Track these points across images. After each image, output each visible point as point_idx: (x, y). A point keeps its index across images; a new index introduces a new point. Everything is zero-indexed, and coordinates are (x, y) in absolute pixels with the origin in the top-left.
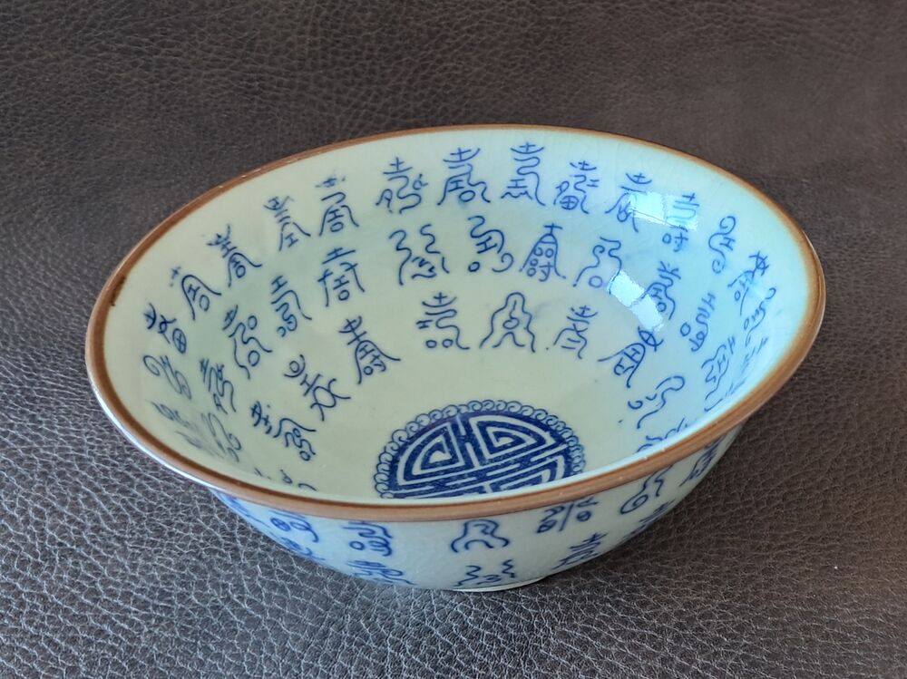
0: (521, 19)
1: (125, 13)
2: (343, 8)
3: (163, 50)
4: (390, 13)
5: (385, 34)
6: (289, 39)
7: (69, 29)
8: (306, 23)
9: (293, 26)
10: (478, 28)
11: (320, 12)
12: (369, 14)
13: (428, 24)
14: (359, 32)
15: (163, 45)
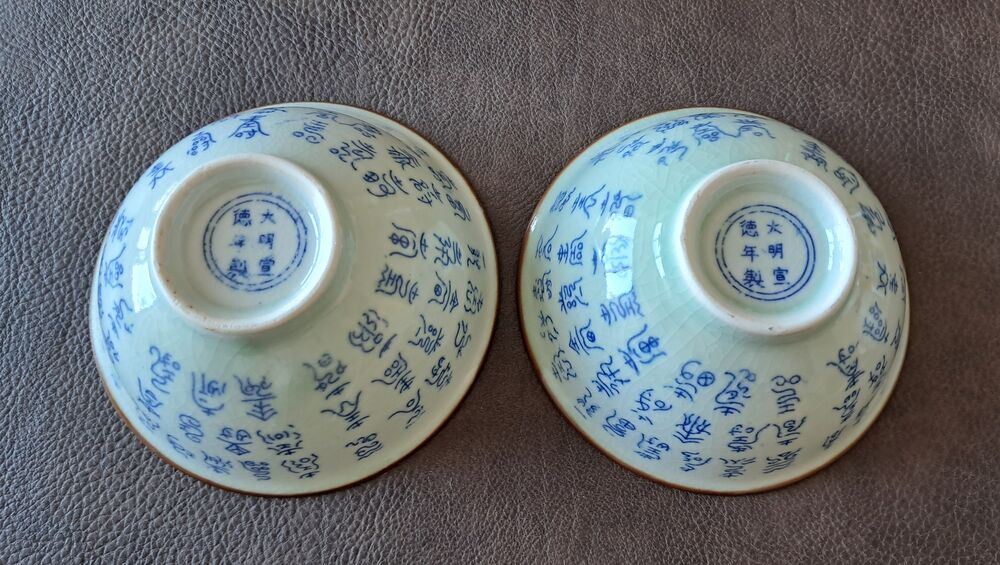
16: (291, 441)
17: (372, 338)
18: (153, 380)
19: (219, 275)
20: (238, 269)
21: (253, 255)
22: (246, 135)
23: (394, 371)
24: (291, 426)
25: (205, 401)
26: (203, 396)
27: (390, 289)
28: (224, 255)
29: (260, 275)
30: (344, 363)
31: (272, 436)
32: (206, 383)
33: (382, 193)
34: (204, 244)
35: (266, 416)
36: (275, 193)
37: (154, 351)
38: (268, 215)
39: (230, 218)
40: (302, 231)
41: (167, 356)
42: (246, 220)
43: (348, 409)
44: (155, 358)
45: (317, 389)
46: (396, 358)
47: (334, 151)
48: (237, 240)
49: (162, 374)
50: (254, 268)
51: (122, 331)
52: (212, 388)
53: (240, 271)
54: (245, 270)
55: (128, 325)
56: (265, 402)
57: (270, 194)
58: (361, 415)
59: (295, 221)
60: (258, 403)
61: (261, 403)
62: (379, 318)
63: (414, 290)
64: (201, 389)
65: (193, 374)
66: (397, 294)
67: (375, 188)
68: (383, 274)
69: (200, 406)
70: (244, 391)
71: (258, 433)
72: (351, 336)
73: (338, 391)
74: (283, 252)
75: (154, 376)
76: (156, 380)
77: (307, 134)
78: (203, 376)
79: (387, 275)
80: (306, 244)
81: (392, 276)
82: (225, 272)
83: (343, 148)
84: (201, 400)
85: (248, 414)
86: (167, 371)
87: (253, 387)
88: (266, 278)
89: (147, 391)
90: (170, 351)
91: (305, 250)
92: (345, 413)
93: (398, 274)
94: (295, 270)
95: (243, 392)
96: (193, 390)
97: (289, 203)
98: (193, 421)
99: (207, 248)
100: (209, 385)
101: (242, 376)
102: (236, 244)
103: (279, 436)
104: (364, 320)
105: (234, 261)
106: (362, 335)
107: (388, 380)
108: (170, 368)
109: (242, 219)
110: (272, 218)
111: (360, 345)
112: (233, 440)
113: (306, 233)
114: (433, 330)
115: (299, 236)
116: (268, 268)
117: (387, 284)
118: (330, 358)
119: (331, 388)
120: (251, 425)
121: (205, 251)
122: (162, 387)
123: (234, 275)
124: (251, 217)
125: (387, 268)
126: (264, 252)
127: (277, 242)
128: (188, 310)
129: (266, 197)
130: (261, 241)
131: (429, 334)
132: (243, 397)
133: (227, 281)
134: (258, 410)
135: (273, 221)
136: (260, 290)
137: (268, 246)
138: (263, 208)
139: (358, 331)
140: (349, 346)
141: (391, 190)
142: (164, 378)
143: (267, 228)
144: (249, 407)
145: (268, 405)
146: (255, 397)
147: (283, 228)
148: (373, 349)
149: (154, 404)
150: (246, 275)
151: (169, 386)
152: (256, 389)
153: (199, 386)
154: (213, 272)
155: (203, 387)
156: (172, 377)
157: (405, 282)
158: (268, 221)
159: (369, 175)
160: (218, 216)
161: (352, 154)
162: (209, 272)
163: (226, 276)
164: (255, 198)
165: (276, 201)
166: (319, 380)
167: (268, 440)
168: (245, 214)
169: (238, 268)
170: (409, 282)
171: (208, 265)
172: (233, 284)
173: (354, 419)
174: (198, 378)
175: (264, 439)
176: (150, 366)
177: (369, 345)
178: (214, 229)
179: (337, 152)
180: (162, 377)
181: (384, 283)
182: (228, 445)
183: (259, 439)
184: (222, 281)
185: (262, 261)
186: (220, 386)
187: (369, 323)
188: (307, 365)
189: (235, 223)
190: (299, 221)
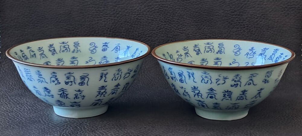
0: (162, 35)
1: (67, 20)
2: (118, 26)
3: (75, 30)
4: (129, 29)
5: (127, 34)
6: (104, 32)
7: (55, 22)
8: (108, 29)
9: (105, 29)
10: (151, 36)
11: (112, 26)
12: (124, 29)
13: (138, 33)
14: (121, 33)
15: (75, 29)
114: (224, 95)
131: (226, 96)
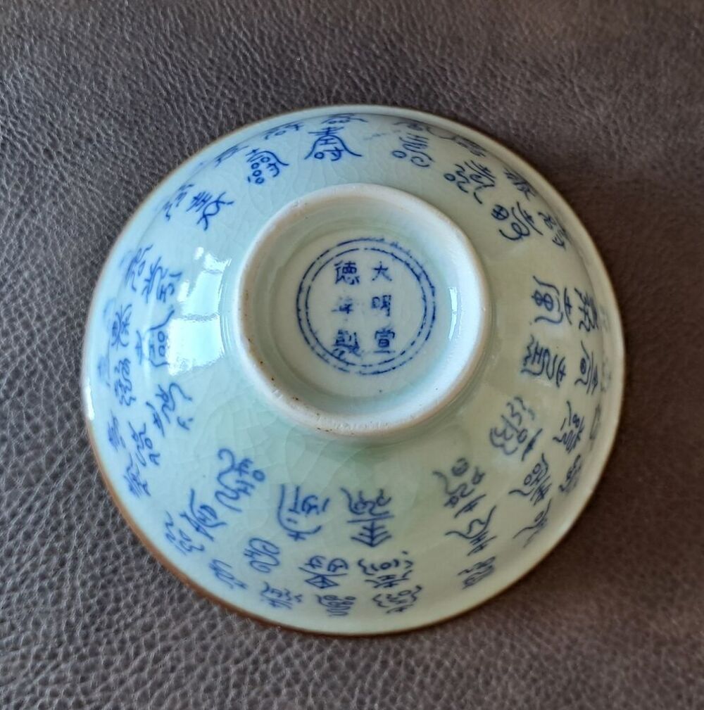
16: (397, 572)
17: (516, 435)
18: (217, 494)
19: (321, 352)
20: (346, 344)
21: (365, 325)
22: (329, 156)
23: (534, 477)
24: (405, 553)
25: (295, 522)
26: (293, 516)
27: (536, 368)
28: (327, 326)
29: (377, 352)
30: (481, 471)
31: (377, 566)
32: (301, 499)
33: (514, 234)
34: (298, 310)
35: (375, 542)
36: (389, 239)
37: (225, 455)
38: (380, 270)
39: (329, 273)
40: (428, 292)
41: (246, 462)
42: (352, 276)
43: (477, 529)
44: (226, 463)
45: (446, 505)
46: (538, 460)
47: (450, 177)
48: (342, 304)
49: (234, 486)
50: (368, 343)
51: (172, 429)
52: (307, 506)
53: (349, 347)
54: (356, 346)
55: (184, 418)
56: (378, 523)
57: (382, 240)
58: (489, 536)
59: (418, 278)
60: (368, 524)
61: (373, 525)
62: (524, 408)
63: (561, 368)
64: (292, 507)
65: (283, 489)
66: (544, 375)
67: (506, 226)
68: (528, 348)
69: (286, 528)
70: (354, 509)
71: (360, 563)
72: (493, 433)
73: (470, 507)
74: (405, 320)
75: (221, 488)
76: (222, 493)
77: (410, 154)
78: (298, 489)
79: (532, 349)
80: (434, 309)
81: (539, 351)
82: (331, 349)
83: (458, 173)
84: (289, 520)
85: (354, 538)
86: (242, 482)
87: (365, 503)
88: (386, 357)
89: (204, 507)
90: (252, 456)
91: (434, 318)
92: (472, 534)
93: (545, 348)
94: (423, 345)
95: (352, 510)
96: (280, 507)
97: (408, 253)
98: (269, 547)
99: (303, 315)
100: (305, 501)
101: (353, 489)
102: (341, 309)
103: (385, 566)
104: (507, 411)
105: (340, 332)
106: (504, 432)
107: (526, 489)
108: (248, 478)
109: (347, 276)
110: (387, 273)
111: (502, 446)
112: (322, 571)
113: (433, 294)
114: (577, 420)
115: (424, 299)
116: (387, 343)
117: (533, 363)
118: (466, 464)
119: (463, 503)
120: (354, 552)
121: (300, 320)
122: (231, 503)
123: (343, 352)
124: (358, 273)
125: (533, 339)
126: (379, 320)
127: (395, 305)
128: (293, 403)
129: (377, 243)
130: (374, 306)
131: (573, 426)
132: (351, 516)
133: (333, 361)
134: (368, 533)
135: (389, 278)
136: (379, 373)
137: (384, 312)
138: (375, 259)
139: (501, 426)
140: (491, 447)
141: (524, 231)
142: (237, 491)
143: (381, 287)
144: (356, 529)
145: (382, 527)
146: (367, 516)
147: (402, 287)
148: (516, 449)
149: (209, 523)
150: (359, 352)
151: (244, 502)
152: (370, 506)
153: (289, 502)
154: (313, 348)
155: (296, 504)
156: (249, 490)
157: (553, 356)
158: (381, 278)
159: (497, 209)
160: (313, 270)
161: (471, 181)
162: (307, 348)
163: (332, 355)
164: (362, 245)
165: (390, 249)
166: (451, 494)
167: (370, 571)
168: (350, 268)
169: (347, 342)
170: (556, 356)
171: (306, 339)
172: (342, 365)
173: (479, 542)
174: (290, 492)
175: (365, 569)
176: (215, 474)
177: (512, 444)
178: (310, 288)
179: (454, 179)
180: (233, 490)
181: (530, 360)
182: (310, 576)
183: (359, 570)
184: (327, 361)
185: (377, 332)
186: (320, 503)
187: (513, 415)
188: (438, 473)
189: (338, 280)
190: (423, 278)
